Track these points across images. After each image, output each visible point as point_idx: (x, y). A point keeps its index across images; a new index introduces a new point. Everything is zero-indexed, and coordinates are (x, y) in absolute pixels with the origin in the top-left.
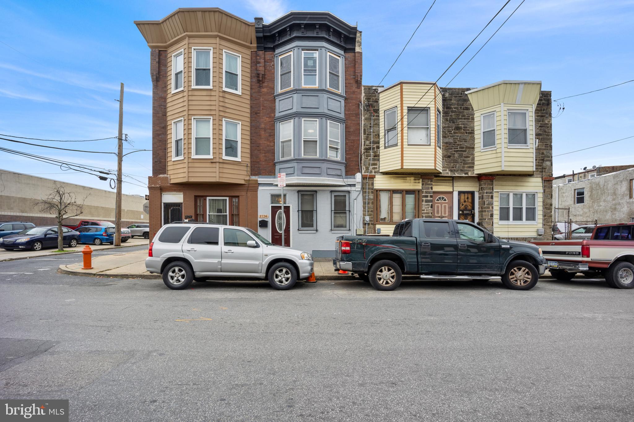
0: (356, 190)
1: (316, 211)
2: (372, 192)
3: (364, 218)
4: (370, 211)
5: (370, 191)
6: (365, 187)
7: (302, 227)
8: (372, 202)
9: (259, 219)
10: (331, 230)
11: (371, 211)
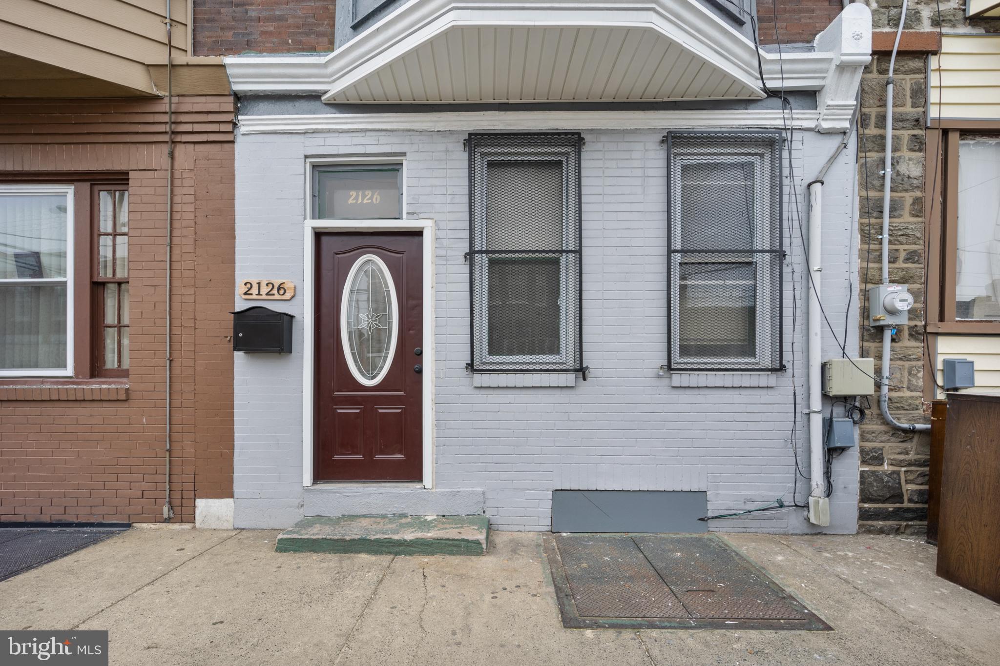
0: (826, 125)
1: (579, 252)
2: (918, 144)
3: (866, 295)
4: (903, 255)
5: (906, 134)
6: (873, 112)
7: (491, 352)
8: (917, 201)
9: (241, 305)
10: (669, 368)
11: (911, 257)
